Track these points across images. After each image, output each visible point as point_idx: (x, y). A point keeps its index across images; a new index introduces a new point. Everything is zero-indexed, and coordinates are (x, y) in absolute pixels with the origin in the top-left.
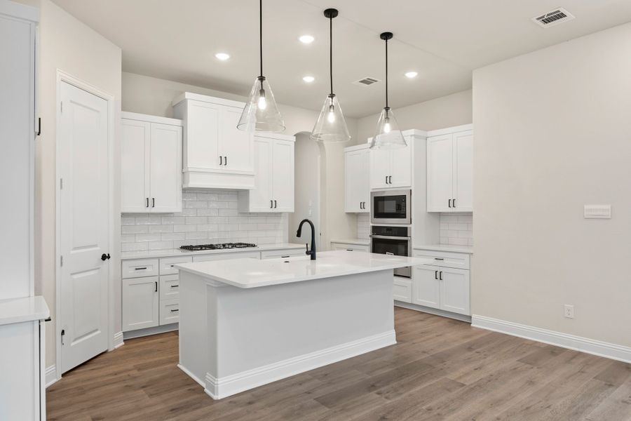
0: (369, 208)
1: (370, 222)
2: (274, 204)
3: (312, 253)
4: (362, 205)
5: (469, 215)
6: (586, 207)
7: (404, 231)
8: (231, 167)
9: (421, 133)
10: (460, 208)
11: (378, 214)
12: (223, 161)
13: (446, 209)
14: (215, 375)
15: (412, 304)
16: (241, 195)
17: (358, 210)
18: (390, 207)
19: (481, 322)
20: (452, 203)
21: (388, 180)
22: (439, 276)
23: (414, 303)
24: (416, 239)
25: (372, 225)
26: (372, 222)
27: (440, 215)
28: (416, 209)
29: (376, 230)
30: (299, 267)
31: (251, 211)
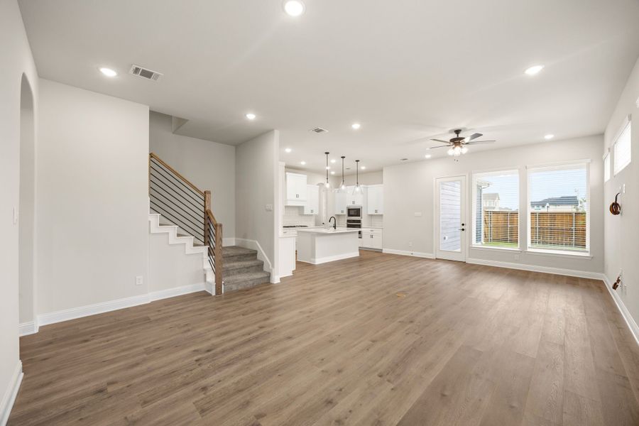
0: (346, 212)
1: (347, 218)
2: (312, 211)
3: (335, 227)
4: (342, 212)
5: (382, 215)
7: (359, 221)
8: (300, 198)
9: (365, 186)
10: (379, 213)
11: (349, 215)
12: (297, 196)
13: (374, 213)
14: (315, 258)
16: (300, 208)
17: (340, 213)
18: (352, 213)
19: (385, 251)
20: (376, 211)
22: (372, 236)
24: (363, 223)
27: (372, 215)
28: (363, 213)
29: (348, 221)
30: (332, 230)
31: (305, 213)
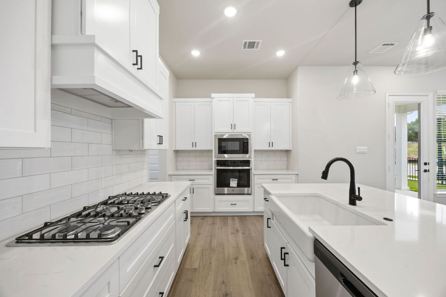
6: (358, 147)
15: (254, 212)
21: (233, 126)
23: (255, 211)
25: (216, 159)
26: (215, 158)
